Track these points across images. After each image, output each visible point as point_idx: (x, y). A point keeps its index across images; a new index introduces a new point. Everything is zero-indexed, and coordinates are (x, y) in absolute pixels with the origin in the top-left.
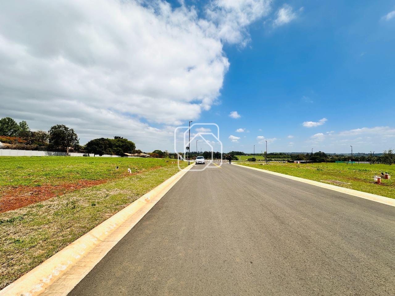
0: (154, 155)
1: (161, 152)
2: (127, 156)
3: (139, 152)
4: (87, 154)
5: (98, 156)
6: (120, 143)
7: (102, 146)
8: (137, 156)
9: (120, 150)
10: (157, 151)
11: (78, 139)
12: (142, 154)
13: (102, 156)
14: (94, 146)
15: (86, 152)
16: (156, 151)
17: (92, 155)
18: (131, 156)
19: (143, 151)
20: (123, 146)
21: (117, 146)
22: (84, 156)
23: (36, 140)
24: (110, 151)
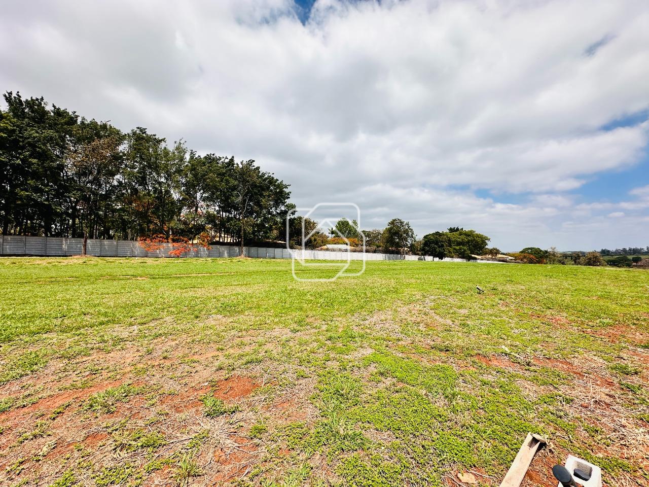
0: (525, 257)
1: (541, 251)
2: (475, 259)
3: (494, 252)
4: (423, 256)
5: (437, 259)
6: (463, 237)
7: (443, 244)
8: (493, 259)
9: (465, 251)
10: (531, 249)
12: (500, 256)
13: (443, 260)
14: (433, 245)
15: (422, 254)
16: (529, 249)
17: (429, 258)
18: (482, 260)
19: (502, 251)
20: (468, 242)
21: (459, 244)
22: (419, 259)
24: (450, 252)
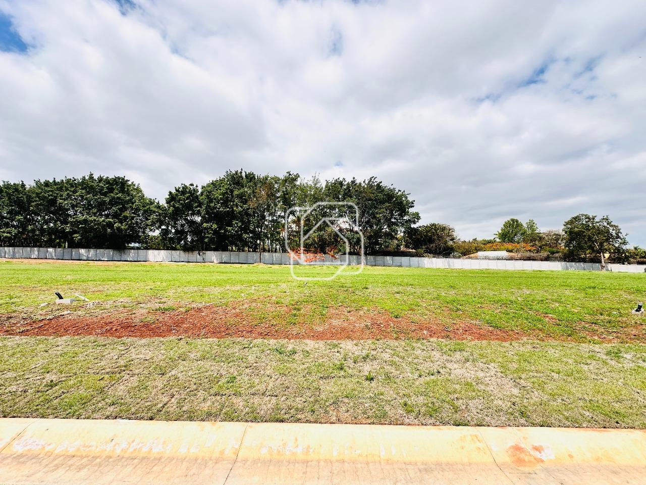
11: (624, 235)
23: (546, 245)
